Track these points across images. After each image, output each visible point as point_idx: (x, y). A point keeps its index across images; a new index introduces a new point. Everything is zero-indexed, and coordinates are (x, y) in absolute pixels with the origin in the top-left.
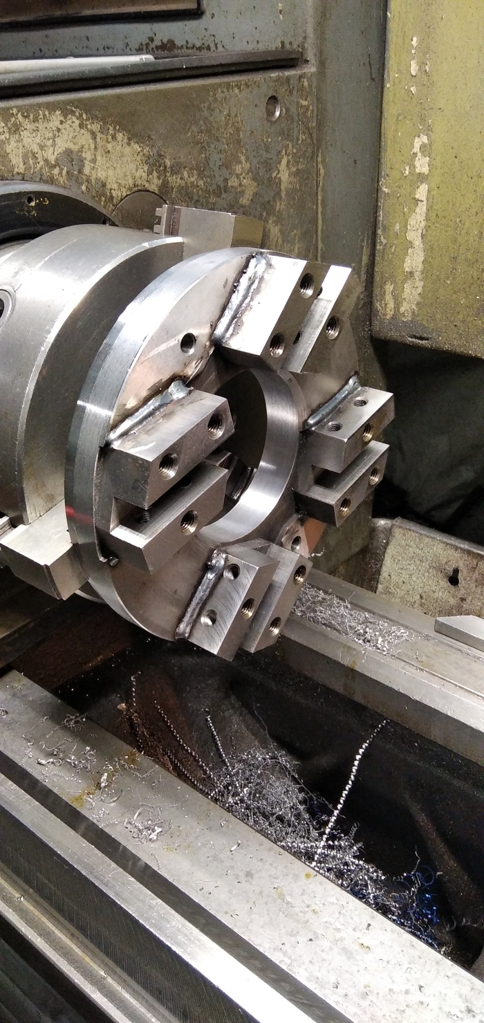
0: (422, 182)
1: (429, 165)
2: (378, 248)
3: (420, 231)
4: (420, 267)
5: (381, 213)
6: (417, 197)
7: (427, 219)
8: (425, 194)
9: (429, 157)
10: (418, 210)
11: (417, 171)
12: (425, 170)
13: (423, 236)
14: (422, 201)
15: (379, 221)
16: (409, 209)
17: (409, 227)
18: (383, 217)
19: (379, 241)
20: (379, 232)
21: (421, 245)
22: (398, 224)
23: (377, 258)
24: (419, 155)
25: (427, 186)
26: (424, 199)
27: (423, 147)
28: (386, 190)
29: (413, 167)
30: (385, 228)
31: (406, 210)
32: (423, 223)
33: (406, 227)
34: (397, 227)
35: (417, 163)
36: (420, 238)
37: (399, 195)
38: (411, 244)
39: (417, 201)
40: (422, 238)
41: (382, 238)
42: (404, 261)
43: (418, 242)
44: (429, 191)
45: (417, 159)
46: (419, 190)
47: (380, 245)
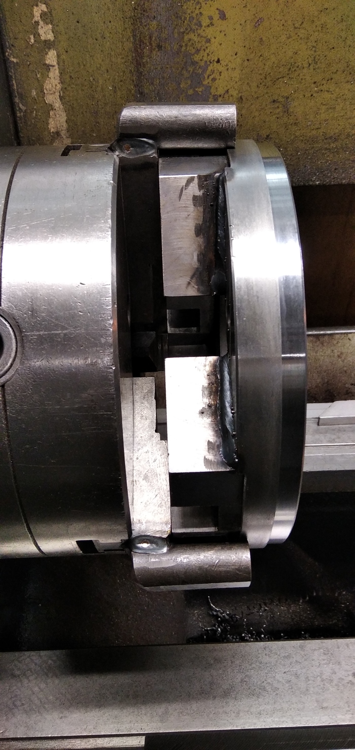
0: (49, 49)
1: (53, 32)
2: (18, 115)
3: (57, 94)
4: (64, 126)
5: (14, 82)
6: (47, 62)
7: (62, 82)
8: (55, 59)
9: (52, 24)
10: (51, 75)
11: (43, 38)
12: (51, 37)
13: (61, 98)
14: (53, 66)
15: (14, 90)
16: (42, 74)
17: (45, 91)
18: (17, 86)
19: (17, 109)
20: (17, 100)
21: (62, 107)
22: (34, 91)
23: (20, 125)
24: (41, 23)
25: (55, 52)
26: (55, 63)
27: (43, 15)
28: (15, 60)
29: (37, 35)
30: (21, 97)
31: (39, 76)
32: (59, 86)
33: (42, 91)
34: (34, 93)
35: (41, 31)
36: (59, 100)
37: (28, 63)
38: (51, 108)
39: (48, 67)
40: (61, 100)
41: (21, 105)
42: (48, 124)
43: (57, 104)
44: (58, 56)
45: (39, 27)
46: (48, 56)
47: (20, 113)
